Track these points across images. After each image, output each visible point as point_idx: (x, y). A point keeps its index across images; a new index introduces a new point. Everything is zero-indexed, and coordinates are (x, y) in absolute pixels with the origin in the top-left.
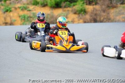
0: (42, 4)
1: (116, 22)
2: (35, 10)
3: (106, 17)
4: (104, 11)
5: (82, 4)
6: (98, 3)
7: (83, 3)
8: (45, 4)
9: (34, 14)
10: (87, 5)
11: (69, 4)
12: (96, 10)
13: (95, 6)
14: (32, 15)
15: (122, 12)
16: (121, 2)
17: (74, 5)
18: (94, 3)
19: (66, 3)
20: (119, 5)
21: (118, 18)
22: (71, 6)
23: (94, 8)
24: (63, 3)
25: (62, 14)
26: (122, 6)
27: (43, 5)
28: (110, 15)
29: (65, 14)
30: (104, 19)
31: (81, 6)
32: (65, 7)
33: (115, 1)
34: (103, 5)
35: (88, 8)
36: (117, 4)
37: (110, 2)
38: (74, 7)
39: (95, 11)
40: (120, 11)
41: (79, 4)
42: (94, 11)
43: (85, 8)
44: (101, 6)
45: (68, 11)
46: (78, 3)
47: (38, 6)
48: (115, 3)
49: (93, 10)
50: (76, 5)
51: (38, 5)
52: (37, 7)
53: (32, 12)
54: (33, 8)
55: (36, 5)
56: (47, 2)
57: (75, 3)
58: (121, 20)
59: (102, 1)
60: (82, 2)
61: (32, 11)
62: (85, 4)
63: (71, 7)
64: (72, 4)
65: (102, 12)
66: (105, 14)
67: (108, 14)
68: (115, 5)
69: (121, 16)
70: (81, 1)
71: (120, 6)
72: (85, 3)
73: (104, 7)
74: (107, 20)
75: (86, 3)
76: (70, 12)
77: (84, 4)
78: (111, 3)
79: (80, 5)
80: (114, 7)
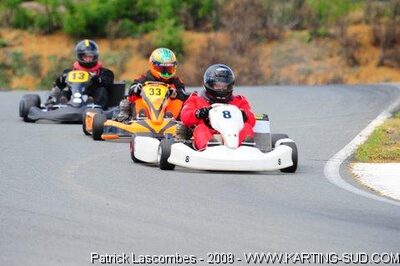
0: (42, 27)
1: (277, 84)
2: (21, 44)
3: (246, 70)
4: (241, 51)
5: (172, 28)
6: (224, 26)
7: (176, 25)
8: (55, 24)
9: (17, 57)
10: (187, 29)
11: (131, 27)
12: (218, 48)
13: (212, 35)
14: (10, 61)
15: (298, 53)
16: (296, 22)
17: (146, 31)
18: (210, 25)
19: (120, 22)
20: (289, 33)
21: (284, 73)
22: (136, 32)
23: (209, 41)
24: (110, 22)
25: (109, 57)
26: (297, 34)
27: (47, 29)
28: (260, 63)
29: (119, 60)
30: (241, 74)
31: (170, 32)
32: (118, 36)
33: (275, 20)
34: (237, 30)
35: (192, 41)
36: (281, 29)
37: (259, 21)
38: (148, 37)
39: (213, 48)
40: (290, 51)
41: (163, 27)
42: (208, 48)
43: (181, 40)
44: (232, 33)
45: (128, 47)
46: (158, 24)
47: (31, 33)
48: (275, 27)
49: (206, 45)
50: (154, 29)
51: (30, 29)
52: (26, 33)
53: (10, 50)
54: (15, 39)
55: (25, 28)
56: (59, 19)
57: (150, 24)
58: (295, 79)
59: (235, 19)
60: (173, 21)
61: (11, 46)
62: (182, 27)
63: (138, 36)
64: (141, 28)
65: (235, 52)
66: (244, 60)
67: (255, 58)
68: (276, 31)
69: (296, 67)
70: (169, 18)
71: (291, 37)
72: (182, 22)
73: (240, 37)
74: (250, 79)
75: (186, 22)
76: (134, 51)
77: (178, 28)
78: (264, 25)
79: (166, 30)
80: (272, 38)
